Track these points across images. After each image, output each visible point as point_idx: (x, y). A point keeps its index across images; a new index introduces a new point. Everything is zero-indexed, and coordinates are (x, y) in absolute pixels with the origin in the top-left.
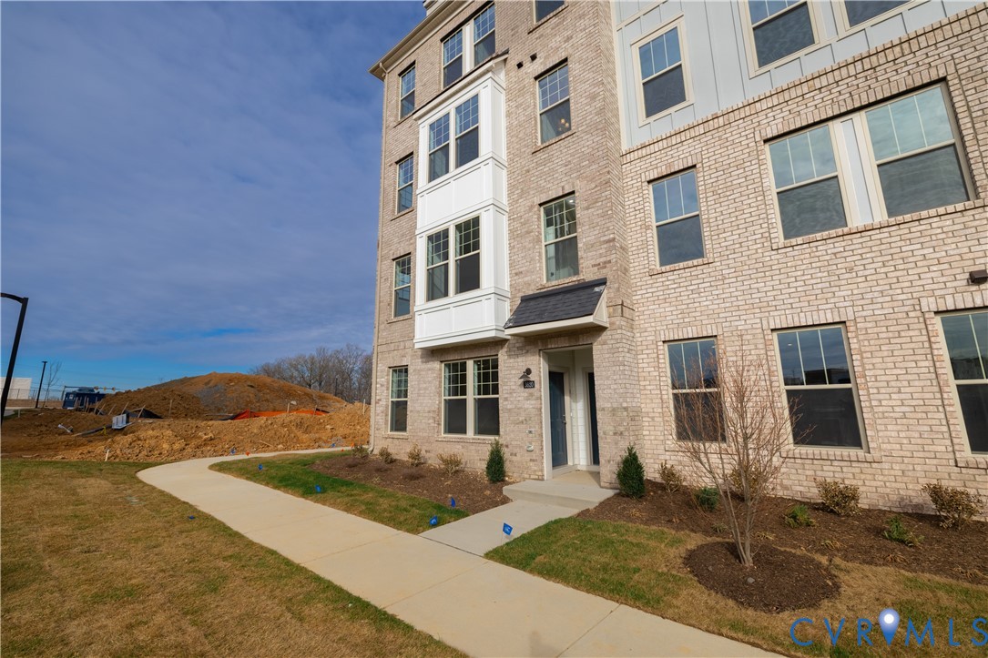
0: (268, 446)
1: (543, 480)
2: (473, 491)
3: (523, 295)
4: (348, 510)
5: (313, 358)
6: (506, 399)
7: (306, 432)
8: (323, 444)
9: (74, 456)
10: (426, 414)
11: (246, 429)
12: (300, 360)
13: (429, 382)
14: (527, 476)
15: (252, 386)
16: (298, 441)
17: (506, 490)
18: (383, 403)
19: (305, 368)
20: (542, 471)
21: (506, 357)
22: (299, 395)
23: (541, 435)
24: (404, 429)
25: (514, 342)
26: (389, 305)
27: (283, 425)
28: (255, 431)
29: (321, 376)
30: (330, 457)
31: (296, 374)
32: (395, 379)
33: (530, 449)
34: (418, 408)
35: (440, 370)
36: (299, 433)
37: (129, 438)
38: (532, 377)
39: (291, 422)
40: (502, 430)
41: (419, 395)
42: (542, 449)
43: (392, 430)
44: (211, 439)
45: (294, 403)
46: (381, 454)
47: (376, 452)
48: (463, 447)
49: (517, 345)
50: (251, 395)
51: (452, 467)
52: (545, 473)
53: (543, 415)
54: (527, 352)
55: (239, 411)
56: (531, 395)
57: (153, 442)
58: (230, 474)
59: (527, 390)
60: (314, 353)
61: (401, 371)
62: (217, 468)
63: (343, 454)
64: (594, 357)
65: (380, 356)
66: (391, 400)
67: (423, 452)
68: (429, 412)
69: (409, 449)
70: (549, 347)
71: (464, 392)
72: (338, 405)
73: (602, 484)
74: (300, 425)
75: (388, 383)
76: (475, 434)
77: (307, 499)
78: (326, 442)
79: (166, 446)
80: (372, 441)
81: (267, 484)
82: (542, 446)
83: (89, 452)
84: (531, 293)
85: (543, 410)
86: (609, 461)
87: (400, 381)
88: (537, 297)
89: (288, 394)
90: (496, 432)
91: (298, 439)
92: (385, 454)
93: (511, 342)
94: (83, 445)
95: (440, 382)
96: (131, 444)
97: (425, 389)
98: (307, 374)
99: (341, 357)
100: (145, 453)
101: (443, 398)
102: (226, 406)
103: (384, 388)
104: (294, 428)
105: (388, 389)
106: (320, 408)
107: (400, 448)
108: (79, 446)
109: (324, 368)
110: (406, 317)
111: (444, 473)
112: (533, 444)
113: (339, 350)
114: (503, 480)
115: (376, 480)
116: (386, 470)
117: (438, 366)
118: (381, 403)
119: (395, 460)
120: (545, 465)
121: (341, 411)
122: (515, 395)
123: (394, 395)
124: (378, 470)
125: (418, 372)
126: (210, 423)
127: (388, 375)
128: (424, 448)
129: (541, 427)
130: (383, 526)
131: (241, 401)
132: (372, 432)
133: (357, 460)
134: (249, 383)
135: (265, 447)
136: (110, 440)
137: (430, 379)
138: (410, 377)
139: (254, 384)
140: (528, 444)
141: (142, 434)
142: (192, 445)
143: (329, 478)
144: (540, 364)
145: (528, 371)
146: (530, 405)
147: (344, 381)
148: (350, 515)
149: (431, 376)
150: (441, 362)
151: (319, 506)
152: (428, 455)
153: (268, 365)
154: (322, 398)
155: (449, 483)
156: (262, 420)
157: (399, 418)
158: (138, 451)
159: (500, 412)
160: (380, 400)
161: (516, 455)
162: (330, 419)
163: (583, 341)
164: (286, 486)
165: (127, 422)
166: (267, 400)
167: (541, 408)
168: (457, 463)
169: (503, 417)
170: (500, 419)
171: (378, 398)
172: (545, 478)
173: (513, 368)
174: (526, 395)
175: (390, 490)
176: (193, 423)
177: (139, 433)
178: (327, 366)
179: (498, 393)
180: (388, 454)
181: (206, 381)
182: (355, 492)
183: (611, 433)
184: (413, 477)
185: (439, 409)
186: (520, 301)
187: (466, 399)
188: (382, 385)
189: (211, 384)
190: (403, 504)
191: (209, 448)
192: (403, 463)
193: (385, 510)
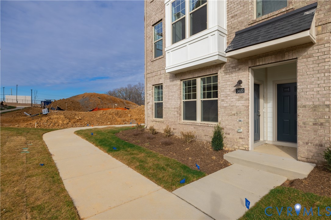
0: (104, 123)
1: (248, 150)
2: (204, 155)
3: (237, 30)
4: (129, 164)
5: (126, 89)
6: (223, 100)
7: (120, 117)
8: (127, 123)
9: (23, 125)
10: (173, 110)
11: (95, 115)
12: (122, 89)
13: (174, 92)
14: (237, 147)
15: (99, 98)
16: (116, 121)
17: (226, 156)
18: (151, 103)
19: (124, 93)
20: (248, 145)
21: (223, 74)
22: (118, 102)
23: (248, 123)
24: (161, 117)
25: (229, 63)
26: (151, 51)
27: (110, 114)
28: (98, 116)
29: (130, 95)
30: (127, 129)
31: (120, 95)
32: (156, 91)
33: (239, 131)
34: (169, 106)
35: (181, 85)
36: (117, 118)
37: (46, 118)
38: (243, 86)
39: (113, 113)
40: (219, 119)
41: (169, 99)
42: (248, 132)
43: (155, 117)
44: (80, 119)
45: (116, 105)
46: (150, 129)
47: (148, 128)
48: (194, 128)
49: (232, 65)
50: (99, 102)
51: (189, 138)
52: (250, 146)
53: (250, 110)
54: (240, 69)
55: (95, 108)
56: (242, 97)
57: (56, 120)
58: (80, 136)
59: (238, 94)
60: (127, 87)
61: (159, 87)
62: (76, 133)
63: (133, 128)
64: (298, 68)
65: (148, 80)
66: (154, 102)
67: (172, 129)
68: (175, 108)
69: (164, 127)
70: (258, 64)
71: (195, 96)
72: (134, 106)
73: (299, 158)
74: (117, 114)
75: (153, 94)
76: (202, 121)
77: (109, 154)
78: (128, 122)
79: (60, 122)
80: (146, 122)
81: (93, 143)
82: (248, 129)
83: (30, 124)
84: (244, 28)
85: (250, 107)
86: (307, 143)
87: (158, 93)
88: (249, 30)
89: (114, 102)
90: (216, 120)
91: (116, 120)
92: (152, 129)
93: (227, 64)
94: (30, 120)
95: (181, 92)
96: (47, 121)
97: (172, 96)
98: (125, 95)
99: (137, 88)
100: (52, 125)
101: (182, 100)
102: (90, 106)
103: (151, 96)
104: (114, 115)
105: (153, 97)
106: (127, 107)
107: (160, 126)
108: (28, 121)
109: (131, 93)
110: (161, 57)
111: (184, 142)
112: (242, 128)
113: (136, 85)
114: (222, 150)
115: (147, 144)
116: (153, 138)
117: (179, 83)
118: (149, 104)
119: (158, 133)
120: (250, 141)
121: (135, 108)
122: (229, 98)
123: (156, 99)
124: (148, 138)
125: (168, 87)
126: (81, 113)
127: (152, 89)
128: (172, 127)
129: (248, 118)
130: (148, 180)
131: (95, 104)
132: (146, 118)
133: (138, 132)
134: (98, 97)
135: (102, 123)
136: (40, 119)
137: (175, 90)
138: (164, 90)
139: (101, 98)
140: (238, 128)
141: (52, 117)
142: (72, 122)
143: (123, 142)
144: (249, 77)
145: (240, 82)
146: (240, 104)
147: (138, 97)
148: (129, 168)
149: (175, 89)
150: (181, 80)
151: (114, 159)
152: (174, 131)
153: (110, 91)
154: (128, 103)
155: (188, 149)
156: (101, 112)
157: (159, 111)
158: (49, 124)
159: (219, 108)
160: (149, 102)
161: (229, 134)
162: (130, 112)
163: (289, 57)
164: (101, 145)
165: (48, 112)
166: (105, 104)
167: (248, 106)
168: (192, 137)
169: (220, 111)
170: (219, 113)
171: (148, 101)
172: (250, 149)
173: (229, 81)
174: (238, 97)
175: (154, 152)
176: (74, 112)
177: (51, 116)
178: (132, 92)
179: (217, 97)
180: (154, 130)
181: (83, 96)
182: (135, 152)
183: (311, 124)
184: (167, 144)
185: (180, 106)
186: (235, 35)
187: (196, 101)
188: (150, 95)
189: (84, 97)
190: (162, 163)
191: (79, 123)
192: (161, 134)
193: (150, 168)
